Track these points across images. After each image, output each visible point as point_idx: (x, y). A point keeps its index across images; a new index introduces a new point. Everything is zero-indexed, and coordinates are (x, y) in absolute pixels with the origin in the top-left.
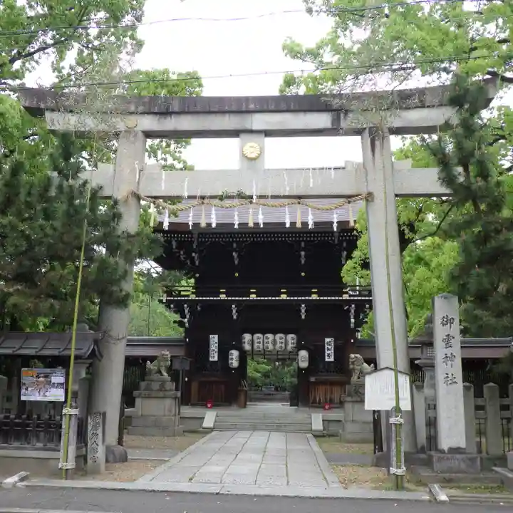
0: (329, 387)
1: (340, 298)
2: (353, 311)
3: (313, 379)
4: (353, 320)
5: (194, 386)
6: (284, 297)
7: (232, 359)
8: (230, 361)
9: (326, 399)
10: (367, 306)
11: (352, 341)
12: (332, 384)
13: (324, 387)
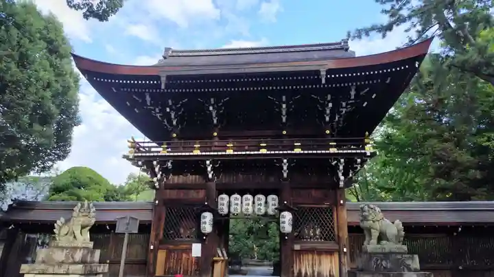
0: (316, 257)
1: (327, 152)
2: (341, 167)
3: (297, 247)
4: (342, 178)
5: (161, 255)
6: (263, 151)
7: (205, 223)
8: (202, 226)
9: (313, 272)
10: (359, 160)
11: (342, 202)
12: (320, 252)
13: (310, 257)
